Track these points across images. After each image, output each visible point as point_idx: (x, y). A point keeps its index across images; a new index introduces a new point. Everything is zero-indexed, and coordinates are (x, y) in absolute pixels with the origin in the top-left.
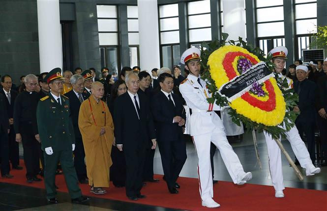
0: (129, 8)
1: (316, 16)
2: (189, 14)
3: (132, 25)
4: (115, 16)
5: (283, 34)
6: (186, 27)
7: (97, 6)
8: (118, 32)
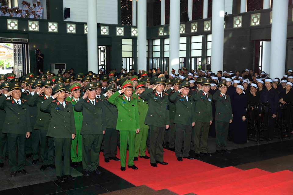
2: (165, 44)
4: (131, 44)
5: (201, 56)
7: (122, 39)
8: (133, 51)
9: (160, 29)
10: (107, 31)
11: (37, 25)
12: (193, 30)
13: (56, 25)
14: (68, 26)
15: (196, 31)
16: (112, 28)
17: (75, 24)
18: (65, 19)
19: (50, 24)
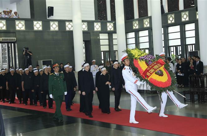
0: (114, 34)
1: (195, 36)
2: (139, 36)
3: (115, 42)
4: (108, 38)
5: (180, 44)
6: (138, 42)
7: (100, 34)
8: (109, 45)
9: (134, 22)
10: (86, 26)
11: (23, 24)
12: (170, 21)
13: (40, 23)
14: (52, 23)
15: (173, 21)
16: (90, 24)
17: (58, 22)
18: (48, 17)
19: (35, 23)
